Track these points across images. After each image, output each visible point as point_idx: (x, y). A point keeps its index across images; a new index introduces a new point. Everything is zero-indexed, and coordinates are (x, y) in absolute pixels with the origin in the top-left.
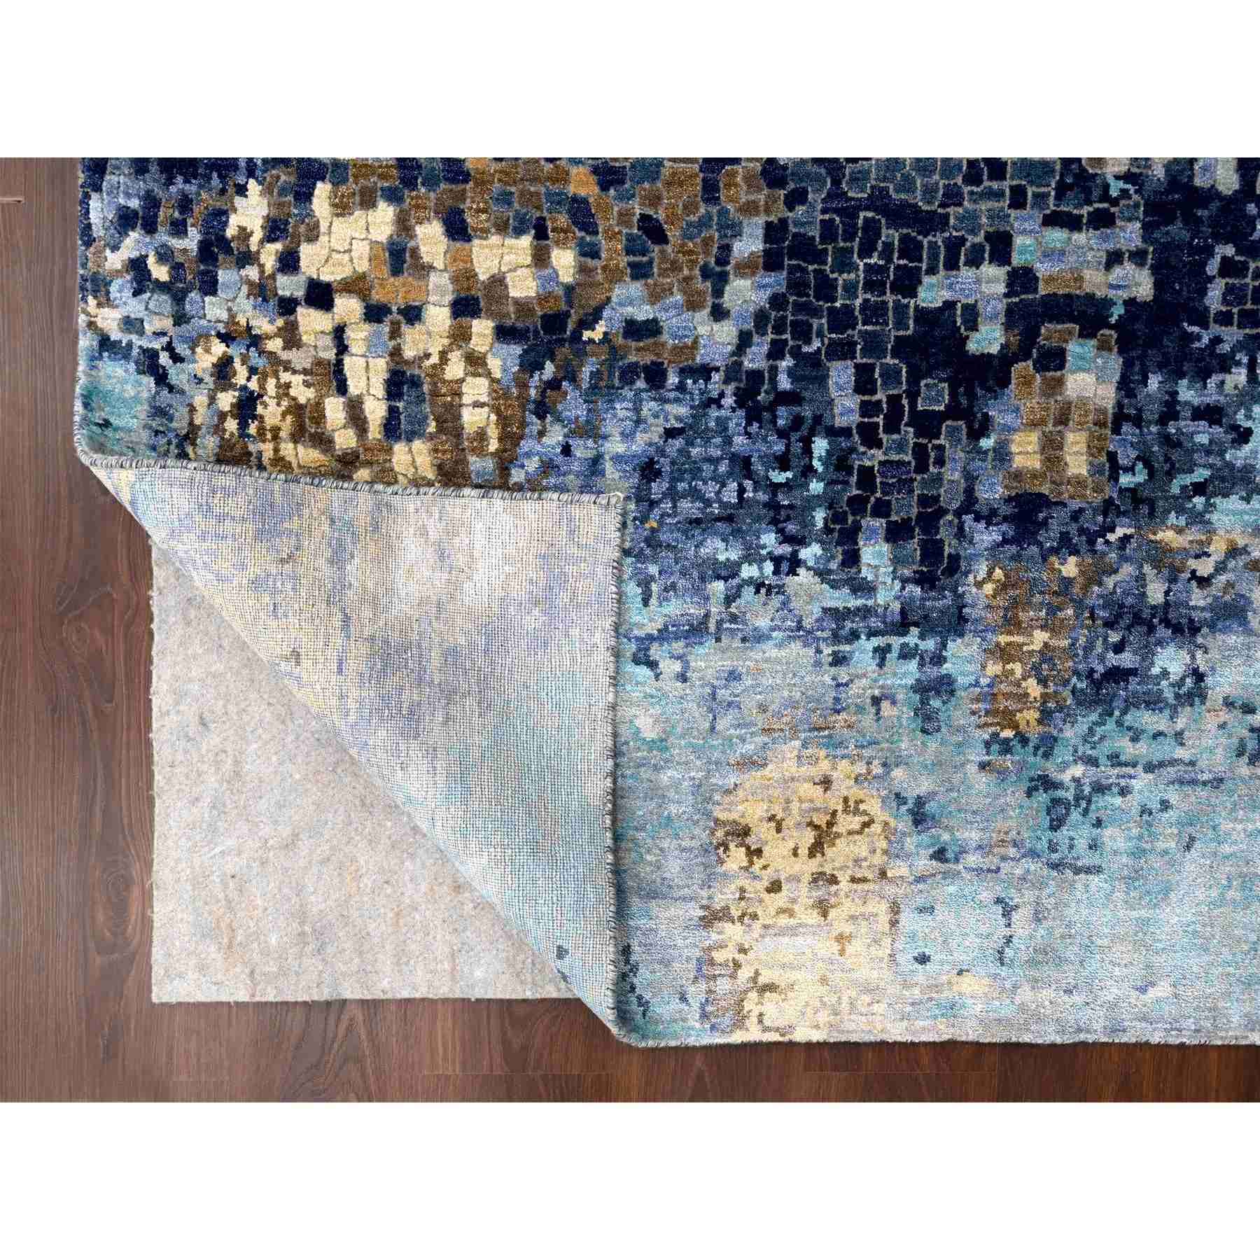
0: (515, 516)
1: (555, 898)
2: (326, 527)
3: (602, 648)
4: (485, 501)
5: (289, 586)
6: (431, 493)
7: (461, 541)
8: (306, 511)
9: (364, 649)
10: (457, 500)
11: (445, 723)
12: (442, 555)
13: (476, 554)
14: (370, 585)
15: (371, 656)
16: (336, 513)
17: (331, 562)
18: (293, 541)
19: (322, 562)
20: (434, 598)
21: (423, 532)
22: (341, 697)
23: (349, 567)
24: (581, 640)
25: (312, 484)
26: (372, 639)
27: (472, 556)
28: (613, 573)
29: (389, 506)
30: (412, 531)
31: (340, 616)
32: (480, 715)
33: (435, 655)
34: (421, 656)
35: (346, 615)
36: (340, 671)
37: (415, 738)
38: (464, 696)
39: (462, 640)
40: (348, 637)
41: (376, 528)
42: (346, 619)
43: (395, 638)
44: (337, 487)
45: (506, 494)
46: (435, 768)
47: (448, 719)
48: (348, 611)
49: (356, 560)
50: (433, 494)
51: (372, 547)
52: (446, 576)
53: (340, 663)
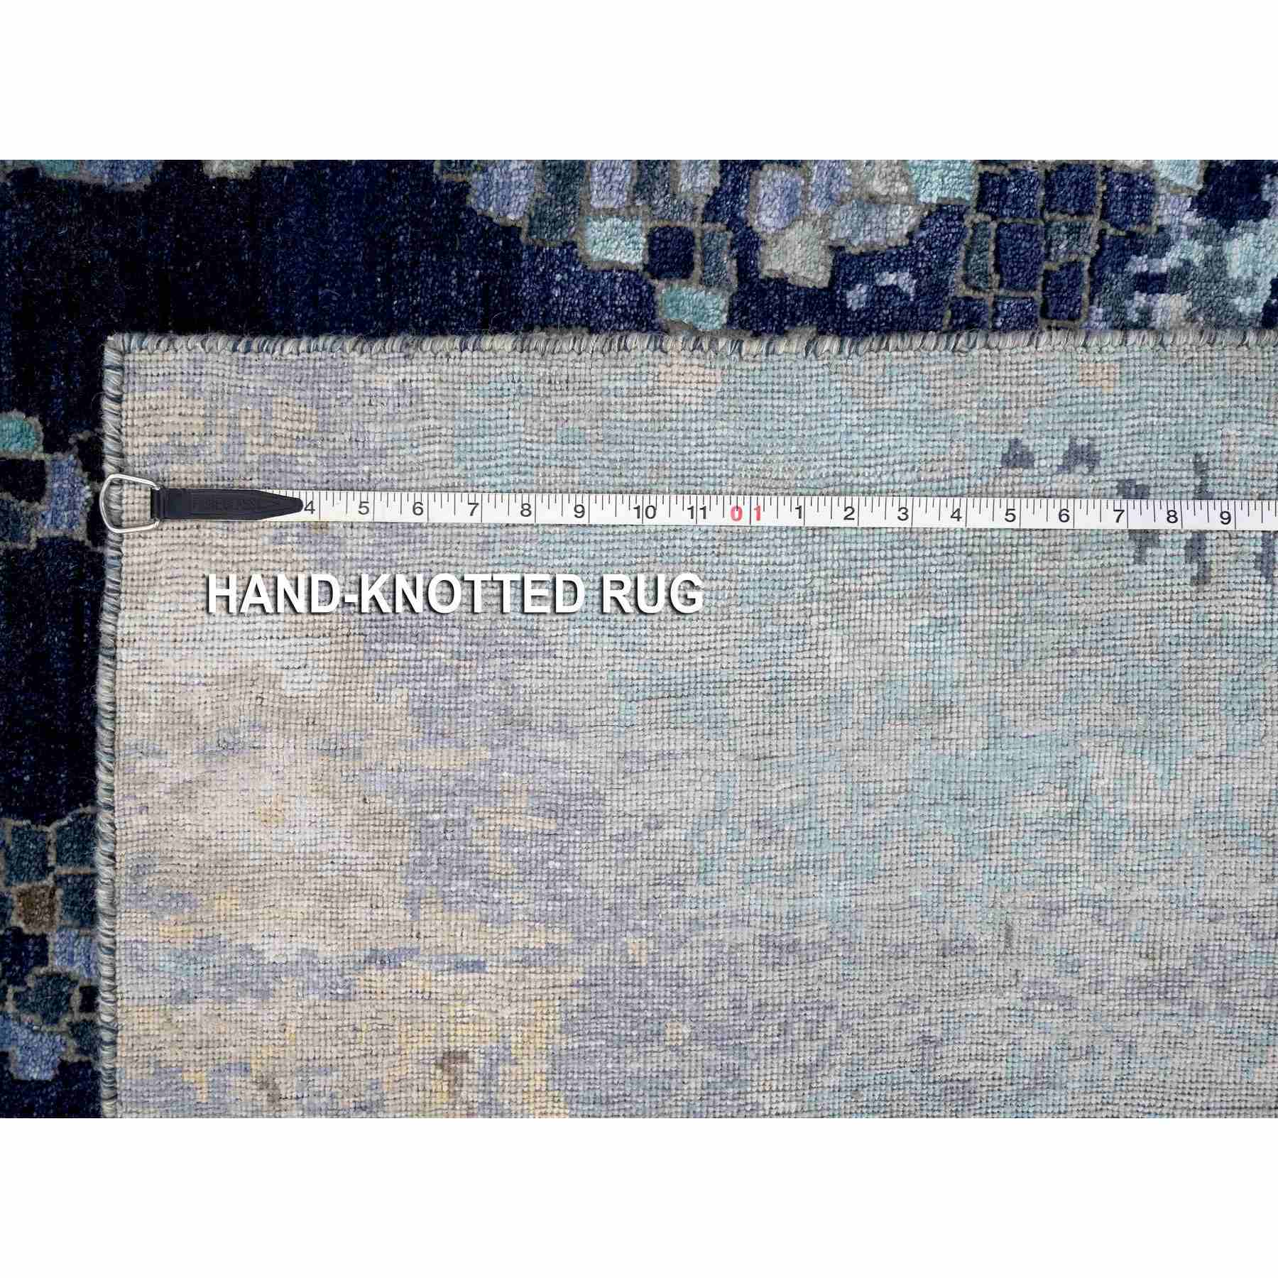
0: (153, 582)
1: (909, 476)
2: (197, 1010)
3: (402, 372)
4: (123, 653)
5: (320, 1081)
6: (108, 779)
7: (201, 704)
8: (169, 1055)
9: (433, 921)
10: (122, 715)
11: (568, 733)
12: (229, 748)
13: (225, 670)
14: (302, 906)
15: (447, 903)
16: (164, 990)
17: (264, 995)
18: (234, 1079)
19: (267, 1019)
20: (317, 763)
21: (185, 792)
22: (526, 962)
23: (270, 956)
24: (391, 418)
25: (114, 1043)
26: (413, 901)
27: (231, 678)
28: (260, 351)
29: (139, 871)
30: (186, 818)
31: (373, 972)
32: (551, 654)
33: (434, 759)
34: (438, 791)
35: (369, 960)
36: (478, 966)
37: (602, 800)
38: (512, 691)
39: (398, 696)
40: (413, 952)
41: (182, 898)
42: (378, 959)
43: (403, 848)
44: (113, 989)
45: (108, 603)
46: (660, 755)
47: (563, 730)
48: (361, 956)
49: (255, 940)
50: (110, 772)
51: (224, 906)
52: (271, 739)
53: (460, 966)
